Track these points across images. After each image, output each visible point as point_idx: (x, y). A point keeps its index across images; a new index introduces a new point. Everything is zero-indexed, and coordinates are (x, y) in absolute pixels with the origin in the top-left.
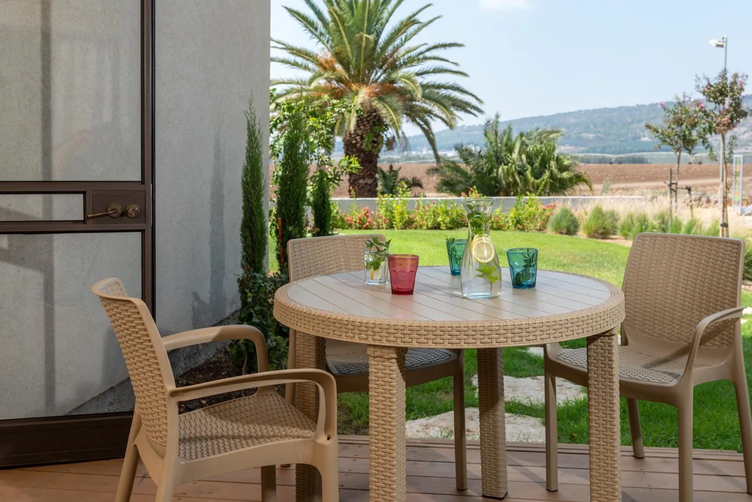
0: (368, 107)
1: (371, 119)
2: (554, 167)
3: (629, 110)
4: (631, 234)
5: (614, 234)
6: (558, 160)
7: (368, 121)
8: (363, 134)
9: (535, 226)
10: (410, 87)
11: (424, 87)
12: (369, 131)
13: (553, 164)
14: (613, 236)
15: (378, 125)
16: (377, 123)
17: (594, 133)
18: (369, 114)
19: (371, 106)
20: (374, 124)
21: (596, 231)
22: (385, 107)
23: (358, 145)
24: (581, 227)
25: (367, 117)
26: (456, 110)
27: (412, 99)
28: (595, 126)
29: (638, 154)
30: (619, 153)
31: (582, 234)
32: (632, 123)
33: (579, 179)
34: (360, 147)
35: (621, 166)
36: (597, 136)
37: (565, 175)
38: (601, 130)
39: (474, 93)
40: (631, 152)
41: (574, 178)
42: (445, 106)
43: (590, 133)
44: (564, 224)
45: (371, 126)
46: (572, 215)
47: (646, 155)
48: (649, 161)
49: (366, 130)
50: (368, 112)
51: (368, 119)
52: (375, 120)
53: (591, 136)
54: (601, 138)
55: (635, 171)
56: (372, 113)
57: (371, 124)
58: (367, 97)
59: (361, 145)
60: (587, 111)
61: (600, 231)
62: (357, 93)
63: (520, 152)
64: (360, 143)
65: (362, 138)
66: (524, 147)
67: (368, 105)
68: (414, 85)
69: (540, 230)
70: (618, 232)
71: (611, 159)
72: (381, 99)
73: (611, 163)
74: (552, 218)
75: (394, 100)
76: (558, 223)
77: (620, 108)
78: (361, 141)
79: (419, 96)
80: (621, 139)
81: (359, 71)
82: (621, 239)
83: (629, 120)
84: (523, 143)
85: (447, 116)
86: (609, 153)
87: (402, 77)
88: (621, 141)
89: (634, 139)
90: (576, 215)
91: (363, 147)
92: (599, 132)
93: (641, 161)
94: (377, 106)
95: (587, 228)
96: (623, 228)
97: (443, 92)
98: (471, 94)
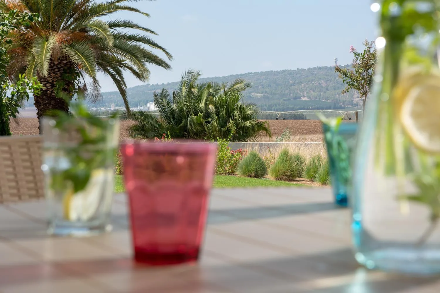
0: (59, 53)
1: (61, 67)
2: (237, 116)
3: (290, 73)
4: (317, 175)
5: (300, 177)
6: (241, 109)
7: (58, 68)
8: (53, 82)
9: (224, 171)
10: (102, 35)
11: (116, 37)
12: (59, 78)
13: (237, 113)
14: (298, 179)
15: (69, 73)
16: (68, 71)
17: (262, 93)
18: (60, 61)
19: (62, 52)
20: (65, 72)
21: (284, 174)
22: (76, 54)
23: (49, 92)
24: (269, 170)
25: (58, 64)
26: (147, 61)
27: (104, 48)
28: (263, 86)
29: (299, 111)
30: (283, 110)
31: (270, 176)
32: (294, 84)
33: (260, 127)
34: (51, 94)
35: (286, 121)
36: (264, 95)
37: (248, 123)
38: (268, 90)
39: (163, 47)
40: (293, 109)
41: (256, 127)
42: (136, 57)
43: (258, 93)
44: (253, 167)
45: (61, 73)
46: (260, 159)
47: (305, 112)
48: (307, 118)
49: (57, 78)
50: (59, 59)
51: (59, 66)
52: (66, 68)
53: (259, 95)
54: (268, 98)
55: (298, 125)
56: (62, 60)
57: (62, 71)
58: (57, 44)
59: (52, 92)
60: (256, 74)
61: (288, 174)
62: (47, 39)
63: (206, 101)
64: (51, 90)
65: (53, 86)
66: (211, 97)
67: (59, 51)
68: (106, 33)
69: (229, 174)
70: (304, 174)
71: (276, 115)
72: (71, 46)
73: (277, 119)
74: (241, 162)
75: (86, 48)
76: (247, 166)
77: (284, 71)
78: (52, 88)
79: (111, 44)
80: (284, 98)
81: (49, 19)
82: (306, 181)
83: (291, 82)
84: (209, 94)
85: (139, 68)
86: (274, 110)
87: (94, 25)
88: (284, 100)
89: (295, 98)
90: (264, 158)
91: (53, 94)
92: (266, 92)
93: (301, 117)
94: (68, 53)
95: (274, 170)
96: (308, 170)
97: (134, 43)
98: (160, 47)
